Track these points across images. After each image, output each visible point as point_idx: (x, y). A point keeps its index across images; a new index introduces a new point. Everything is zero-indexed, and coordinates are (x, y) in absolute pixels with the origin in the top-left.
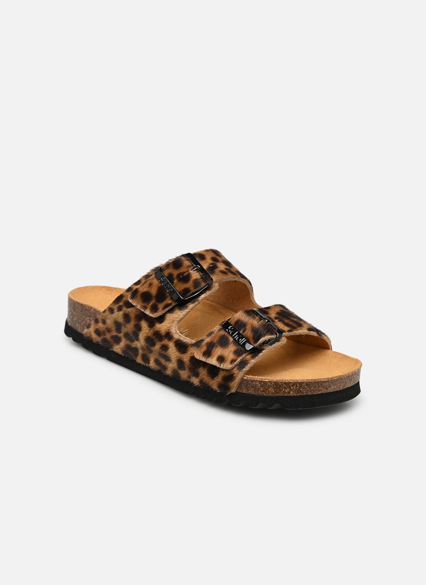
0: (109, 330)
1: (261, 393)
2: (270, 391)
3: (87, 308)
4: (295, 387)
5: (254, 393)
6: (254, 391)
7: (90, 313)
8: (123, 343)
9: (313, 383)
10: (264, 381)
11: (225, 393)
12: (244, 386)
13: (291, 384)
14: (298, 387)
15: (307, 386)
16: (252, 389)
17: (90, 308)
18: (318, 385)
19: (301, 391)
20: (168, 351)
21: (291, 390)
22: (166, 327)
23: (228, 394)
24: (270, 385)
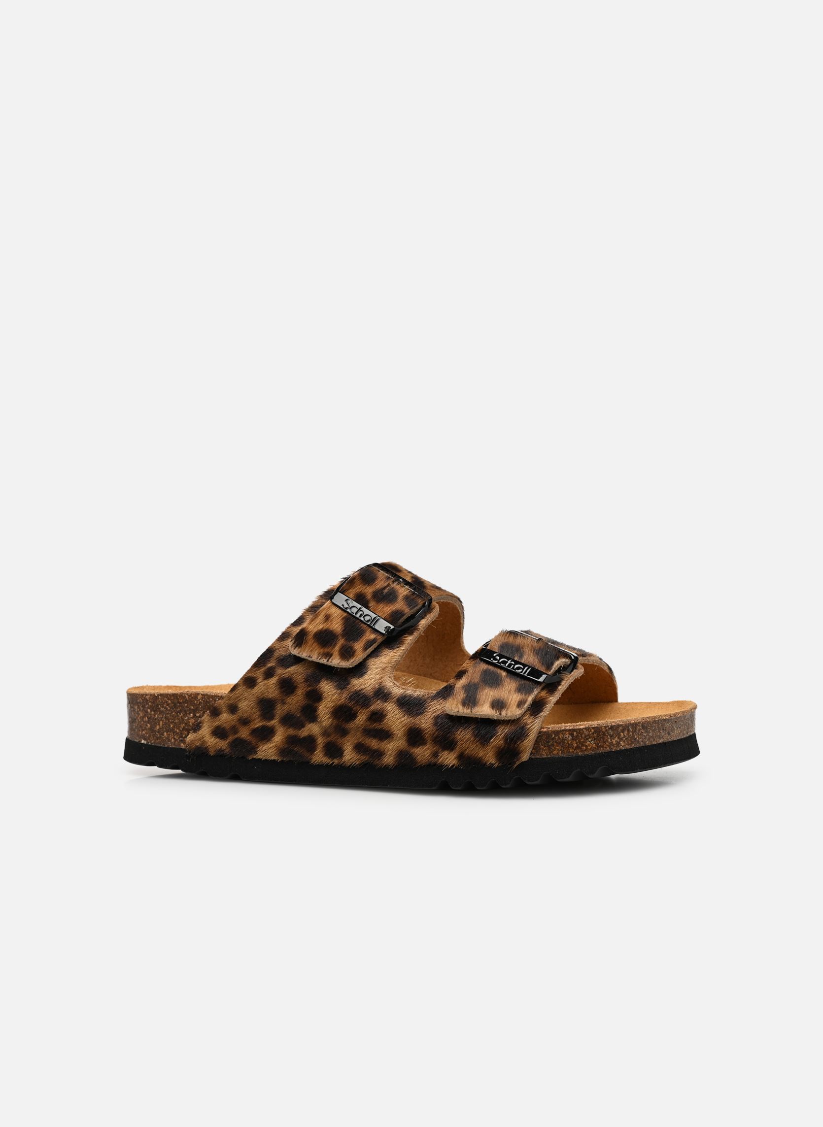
0: (245, 722)
1: (573, 752)
2: (589, 746)
3: (187, 697)
4: (626, 732)
5: (562, 754)
6: (561, 750)
7: (194, 705)
8: (278, 738)
9: (651, 723)
10: (578, 729)
11: (510, 764)
12: (543, 745)
13: (621, 728)
14: (631, 733)
15: (644, 730)
16: (558, 748)
17: (192, 696)
18: (658, 727)
19: (636, 739)
20: (385, 721)
21: (621, 739)
22: (373, 680)
23: (516, 766)
24: (589, 735)
